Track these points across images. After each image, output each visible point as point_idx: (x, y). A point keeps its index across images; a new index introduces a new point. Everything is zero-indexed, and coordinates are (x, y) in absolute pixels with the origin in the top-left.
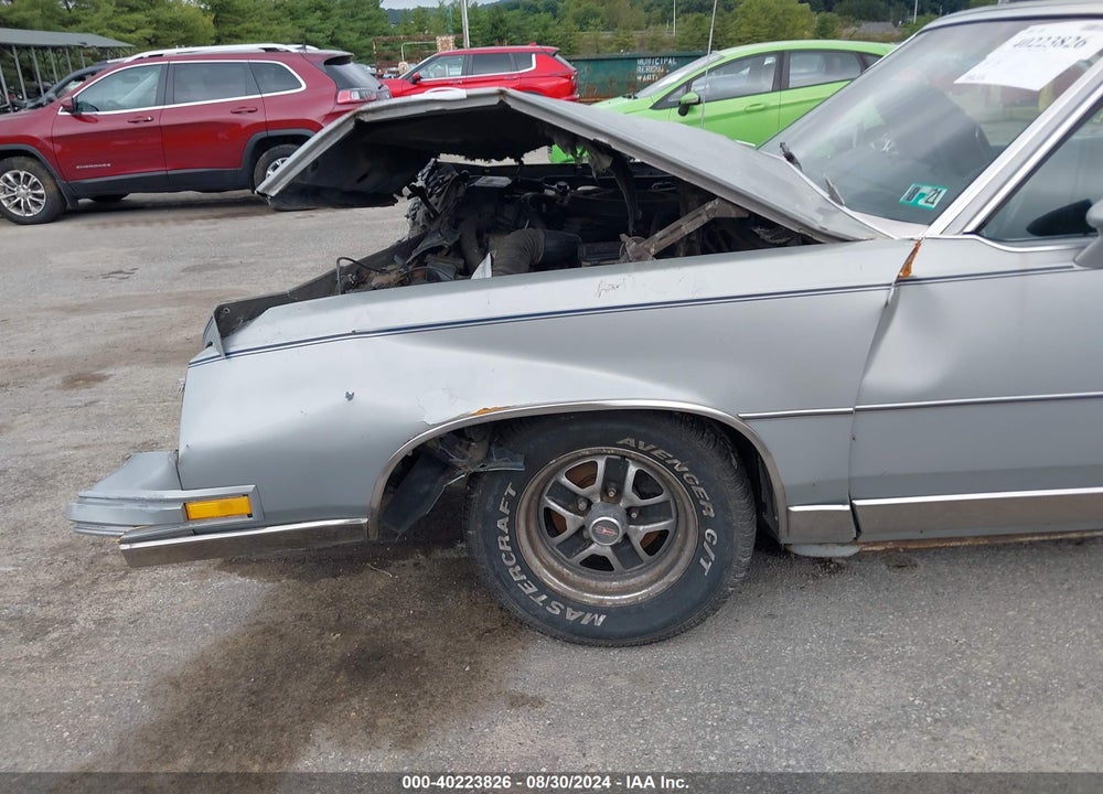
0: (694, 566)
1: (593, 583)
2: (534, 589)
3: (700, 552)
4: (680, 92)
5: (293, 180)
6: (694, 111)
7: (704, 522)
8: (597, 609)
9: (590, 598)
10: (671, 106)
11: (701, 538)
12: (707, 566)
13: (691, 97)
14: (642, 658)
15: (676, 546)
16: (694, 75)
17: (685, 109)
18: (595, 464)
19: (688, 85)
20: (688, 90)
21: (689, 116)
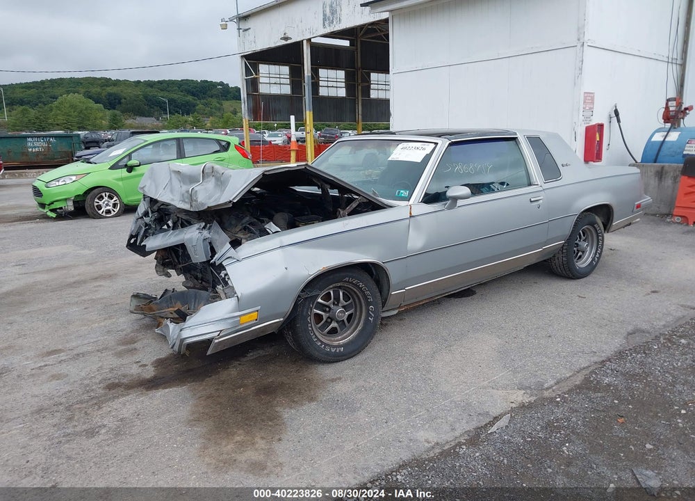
0: (367, 321)
1: (333, 339)
2: (320, 343)
3: (368, 315)
4: (126, 159)
5: (243, 196)
6: (135, 170)
7: (368, 304)
8: (339, 346)
9: (336, 343)
10: (121, 167)
11: (368, 310)
12: (372, 320)
13: (133, 162)
14: (357, 359)
15: (357, 317)
16: (133, 149)
17: (130, 169)
18: (330, 293)
19: (129, 156)
20: (130, 159)
21: (133, 173)
